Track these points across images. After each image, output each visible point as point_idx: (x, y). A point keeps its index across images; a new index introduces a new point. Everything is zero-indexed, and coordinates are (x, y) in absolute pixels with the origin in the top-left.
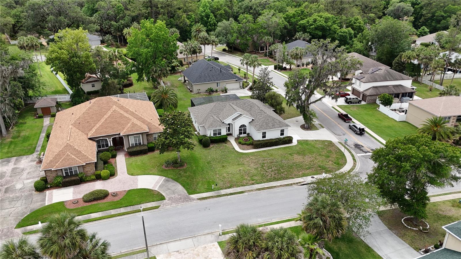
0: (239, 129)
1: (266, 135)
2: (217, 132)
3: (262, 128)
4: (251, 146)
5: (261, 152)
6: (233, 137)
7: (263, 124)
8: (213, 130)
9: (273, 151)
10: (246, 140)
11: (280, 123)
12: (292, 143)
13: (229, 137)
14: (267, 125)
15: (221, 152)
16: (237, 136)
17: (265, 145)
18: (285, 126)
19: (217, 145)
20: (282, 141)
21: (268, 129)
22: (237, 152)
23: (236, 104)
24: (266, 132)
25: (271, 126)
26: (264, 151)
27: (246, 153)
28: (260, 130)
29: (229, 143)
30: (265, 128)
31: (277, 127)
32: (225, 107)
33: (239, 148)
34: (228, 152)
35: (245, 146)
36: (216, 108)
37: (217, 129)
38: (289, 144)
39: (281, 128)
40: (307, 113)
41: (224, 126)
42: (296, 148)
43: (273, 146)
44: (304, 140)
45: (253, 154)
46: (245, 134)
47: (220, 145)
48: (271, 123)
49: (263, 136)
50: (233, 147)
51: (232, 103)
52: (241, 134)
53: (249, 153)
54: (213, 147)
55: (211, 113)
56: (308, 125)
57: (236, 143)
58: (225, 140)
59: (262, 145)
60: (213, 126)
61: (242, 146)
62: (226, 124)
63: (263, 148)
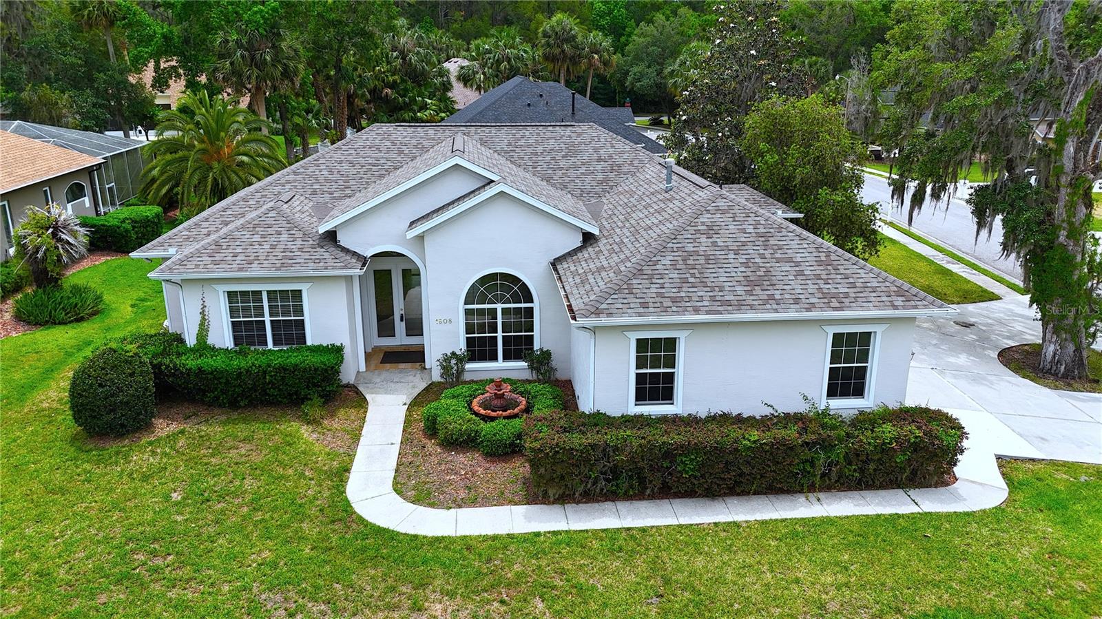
0: (468, 313)
1: (673, 374)
2: (267, 319)
3: (634, 291)
4: (520, 468)
5: (591, 549)
6: (418, 376)
7: (659, 258)
8: (229, 293)
9: (728, 549)
10: (496, 402)
11: (829, 267)
12: (947, 484)
13: (385, 375)
14: (688, 275)
15: (184, 498)
16: (443, 367)
17: (647, 473)
18: (879, 299)
19: (215, 429)
20: (840, 450)
21: (697, 311)
22: (343, 514)
23: (510, 144)
24: (682, 336)
25: (736, 288)
26: (633, 538)
27: (425, 537)
28: (604, 306)
29: (340, 421)
30: (662, 300)
31: (800, 296)
32: (415, 157)
33: (393, 474)
34: (246, 509)
35: (463, 460)
36: (350, 158)
37: (264, 287)
38: (912, 492)
39: (841, 309)
40: (1075, 245)
41: (321, 264)
42: (999, 544)
43: (738, 490)
44: (1065, 464)
45: (489, 560)
46: (518, 357)
47: (242, 430)
48: (741, 261)
49: (640, 378)
50: (351, 457)
51: (481, 139)
52: (482, 358)
53: (446, 548)
54: (172, 437)
55: (295, 181)
56: (1071, 348)
57: (408, 423)
58: (308, 387)
59: (615, 472)
60: (218, 257)
61: (434, 460)
62: (354, 254)
63: (622, 506)
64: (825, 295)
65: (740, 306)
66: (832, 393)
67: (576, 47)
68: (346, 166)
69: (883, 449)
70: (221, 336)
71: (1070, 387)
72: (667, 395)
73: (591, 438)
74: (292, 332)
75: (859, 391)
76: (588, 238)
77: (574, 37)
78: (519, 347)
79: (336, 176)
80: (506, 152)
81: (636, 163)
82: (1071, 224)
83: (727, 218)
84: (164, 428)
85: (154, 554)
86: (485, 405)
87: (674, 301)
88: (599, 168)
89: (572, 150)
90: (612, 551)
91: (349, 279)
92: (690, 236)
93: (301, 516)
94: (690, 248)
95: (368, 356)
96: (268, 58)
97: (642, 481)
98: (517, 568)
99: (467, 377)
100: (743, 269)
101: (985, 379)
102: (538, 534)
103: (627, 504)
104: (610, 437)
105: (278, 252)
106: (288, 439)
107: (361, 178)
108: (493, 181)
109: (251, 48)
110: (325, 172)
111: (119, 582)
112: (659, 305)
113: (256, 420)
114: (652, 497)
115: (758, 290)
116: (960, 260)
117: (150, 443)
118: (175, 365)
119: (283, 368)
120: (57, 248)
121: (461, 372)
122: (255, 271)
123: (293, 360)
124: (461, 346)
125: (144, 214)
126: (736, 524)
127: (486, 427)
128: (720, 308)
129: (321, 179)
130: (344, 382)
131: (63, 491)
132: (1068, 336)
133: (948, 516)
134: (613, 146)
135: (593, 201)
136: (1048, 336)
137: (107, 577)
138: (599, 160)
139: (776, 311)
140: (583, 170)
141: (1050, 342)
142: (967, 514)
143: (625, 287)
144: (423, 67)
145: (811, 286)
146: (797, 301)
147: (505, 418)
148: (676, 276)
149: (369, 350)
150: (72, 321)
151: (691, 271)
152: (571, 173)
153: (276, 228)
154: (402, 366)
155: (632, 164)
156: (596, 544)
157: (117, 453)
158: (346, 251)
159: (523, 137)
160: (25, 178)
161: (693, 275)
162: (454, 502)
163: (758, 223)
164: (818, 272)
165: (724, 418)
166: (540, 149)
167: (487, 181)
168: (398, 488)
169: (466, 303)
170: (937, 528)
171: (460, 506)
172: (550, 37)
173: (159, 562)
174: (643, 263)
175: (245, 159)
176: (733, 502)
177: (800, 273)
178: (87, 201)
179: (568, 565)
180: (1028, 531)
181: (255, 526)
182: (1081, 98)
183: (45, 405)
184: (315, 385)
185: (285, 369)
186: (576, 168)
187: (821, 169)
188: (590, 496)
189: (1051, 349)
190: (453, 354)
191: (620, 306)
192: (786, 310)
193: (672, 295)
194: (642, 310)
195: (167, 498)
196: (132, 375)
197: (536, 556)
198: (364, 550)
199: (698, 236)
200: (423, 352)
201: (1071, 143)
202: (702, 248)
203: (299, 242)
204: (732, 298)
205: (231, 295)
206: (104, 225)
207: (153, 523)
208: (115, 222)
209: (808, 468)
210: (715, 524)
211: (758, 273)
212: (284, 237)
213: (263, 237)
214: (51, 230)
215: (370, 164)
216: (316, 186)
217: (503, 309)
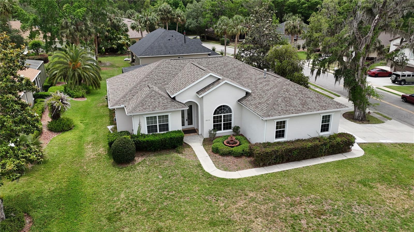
0: (214, 117)
2: (158, 124)
3: (275, 109)
4: (252, 159)
5: (278, 177)
6: (199, 137)
7: (278, 99)
9: (310, 173)
12: (350, 151)
13: (189, 137)
14: (287, 104)
16: (210, 134)
17: (284, 156)
19: (154, 158)
20: (328, 145)
21: (293, 113)
22: (209, 176)
24: (287, 120)
25: (300, 106)
26: (286, 173)
29: (187, 152)
30: (283, 111)
31: (315, 107)
32: (181, 70)
35: (229, 159)
37: (157, 115)
38: (343, 154)
39: (325, 110)
40: (363, 85)
41: (175, 107)
44: (372, 143)
46: (228, 129)
48: (298, 98)
49: (277, 132)
52: (218, 130)
54: (144, 162)
56: (362, 113)
57: (206, 150)
58: (177, 143)
60: (144, 107)
61: (221, 159)
62: (182, 103)
63: (278, 166)
64: (321, 106)
65: (302, 111)
66: (321, 131)
67: (172, 15)
69: (338, 144)
70: (144, 131)
71: (363, 123)
72: (283, 136)
74: (165, 127)
75: (327, 130)
76: (247, 93)
77: (171, 11)
78: (228, 126)
82: (362, 80)
83: (290, 87)
84: (138, 159)
86: (228, 143)
87: (286, 111)
88: (235, 70)
90: (283, 176)
92: (283, 92)
93: (198, 177)
94: (284, 96)
96: (84, 28)
98: (263, 183)
99: (217, 135)
100: (299, 101)
102: (262, 175)
105: (161, 104)
106: (177, 158)
107: (168, 78)
109: (77, 25)
112: (283, 112)
115: (305, 106)
116: (317, 87)
117: (138, 164)
121: (215, 135)
124: (213, 127)
126: (308, 167)
127: (233, 149)
128: (298, 112)
132: (362, 110)
133: (354, 158)
134: (237, 63)
138: (235, 67)
139: (311, 111)
140: (231, 71)
141: (357, 111)
142: (358, 158)
143: (273, 108)
145: (317, 104)
146: (315, 108)
147: (236, 146)
148: (284, 104)
151: (287, 102)
152: (228, 72)
153: (156, 97)
154: (191, 134)
155: (244, 68)
157: (132, 168)
158: (178, 102)
159: (210, 61)
165: (298, 140)
166: (216, 65)
167: (218, 79)
168: (218, 168)
169: (214, 115)
170: (353, 162)
172: (162, 11)
176: (304, 161)
177: (313, 101)
180: (372, 160)
189: (357, 113)
190: (212, 130)
191: (274, 113)
192: (313, 111)
193: (285, 109)
194: (279, 114)
195: (158, 178)
197: (266, 180)
199: (285, 92)
201: (361, 58)
202: (287, 96)
203: (165, 100)
204: (300, 109)
205: (148, 118)
209: (321, 150)
210: (303, 167)
211: (303, 102)
212: (161, 99)
214: (61, 100)
215: (168, 73)
216: (155, 81)
217: (224, 116)
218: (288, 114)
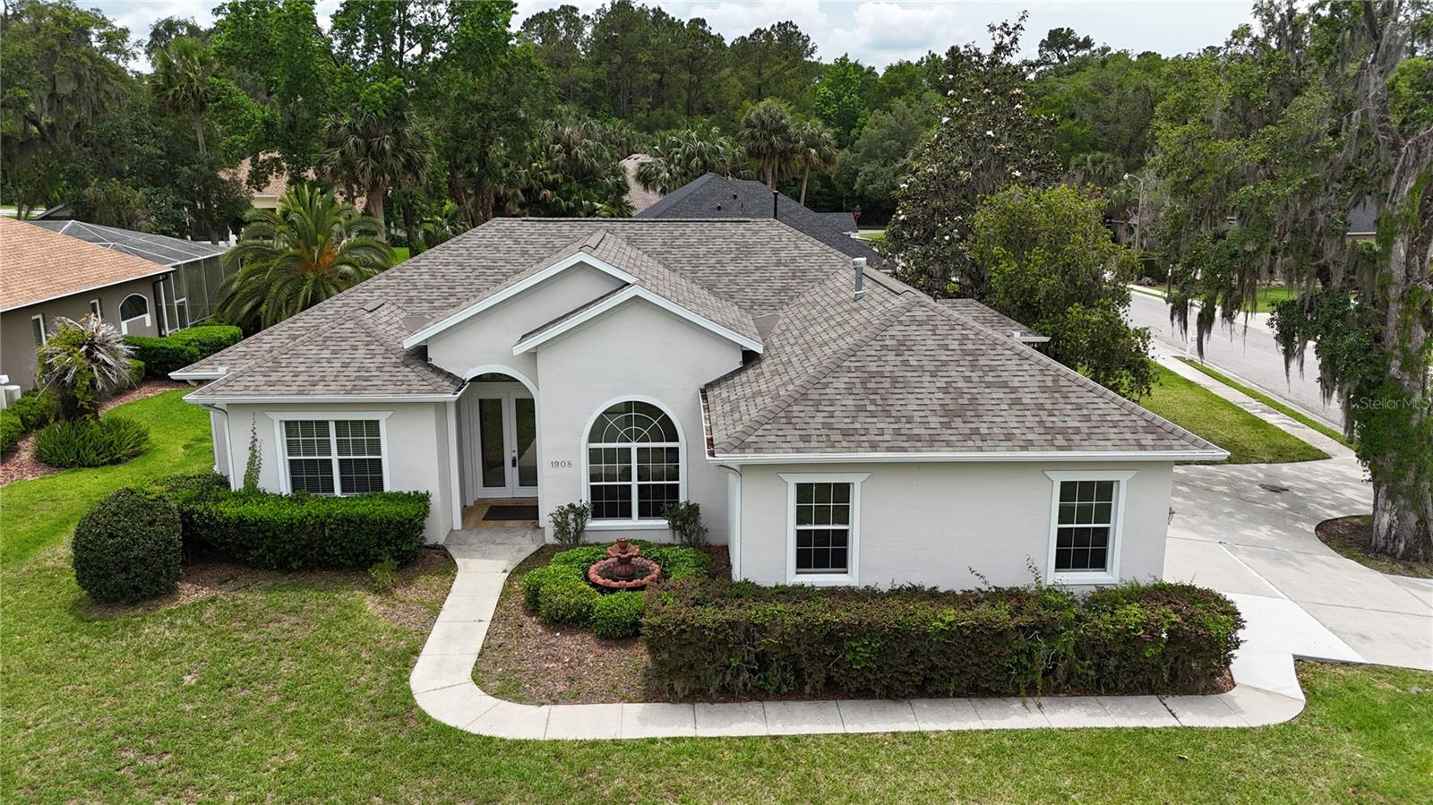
0: (594, 454)
1: (846, 531)
2: (335, 458)
3: (794, 420)
4: (640, 656)
5: (720, 761)
6: (529, 536)
7: (831, 380)
8: (288, 423)
9: (906, 768)
10: (621, 569)
11: (1056, 395)
12: (1218, 690)
13: (485, 534)
14: (867, 402)
15: (199, 683)
16: (557, 524)
17: (805, 664)
18: (1121, 436)
19: (254, 598)
20: (1068, 638)
21: (874, 447)
22: (401, 707)
23: (665, 244)
24: (856, 481)
25: (930, 419)
26: (780, 749)
27: (502, 740)
28: (750, 439)
29: (418, 591)
30: (830, 432)
31: (1015, 431)
32: (542, 259)
33: (474, 659)
34: (276, 698)
35: (570, 644)
36: (459, 259)
37: (331, 417)
38: (1170, 701)
39: (1069, 448)
40: (1412, 379)
41: (403, 387)
42: (1283, 772)
43: (930, 690)
44: (1390, 671)
45: (582, 772)
46: (658, 514)
47: (290, 599)
48: (938, 385)
49: (802, 537)
50: (424, 636)
51: (628, 238)
52: (612, 514)
53: (529, 754)
54: (199, 607)
55: (387, 286)
56: (1413, 519)
57: (505, 594)
58: (379, 545)
59: (763, 660)
60: (274, 377)
61: (532, 642)
62: (449, 375)
63: (772, 708)
64: (1048, 430)
65: (932, 442)
66: (1062, 563)
67: (788, 140)
68: (453, 268)
69: (1127, 637)
70: (277, 479)
71: (1411, 571)
72: (839, 561)
73: (730, 613)
74: (365, 475)
75: (1099, 562)
76: (750, 358)
77: (785, 128)
78: (659, 500)
79: (440, 281)
80: (659, 254)
81: (826, 268)
82: (1405, 351)
83: (925, 331)
84: (190, 593)
85: (147, 752)
86: (607, 573)
87: (846, 433)
88: (778, 273)
89: (745, 251)
90: (749, 765)
91: (441, 407)
92: (873, 353)
93: (345, 708)
94: (873, 367)
95: (466, 512)
96: (387, 147)
97: (799, 673)
98: (618, 783)
99: (589, 538)
100: (941, 396)
101: (1289, 558)
102: (653, 741)
103: (779, 705)
104: (755, 612)
105: (351, 372)
106: (347, 611)
107: (471, 284)
108: (628, 284)
109: (367, 135)
110: (426, 277)
111: (96, 786)
112: (824, 438)
113: (312, 586)
114: (814, 697)
115: (958, 422)
116: (1280, 408)
117: (170, 613)
118: (210, 512)
119: (347, 520)
120: (91, 370)
121: (580, 531)
122: (320, 395)
123: (360, 510)
124: (584, 497)
125: (217, 335)
126: (923, 736)
127: (601, 601)
128: (905, 444)
129: (420, 285)
130: (430, 542)
131: (49, 669)
132: (1408, 502)
133: (1216, 733)
134: (797, 247)
135: (766, 314)
136: (1381, 502)
137: (83, 778)
138: (778, 264)
139: (980, 449)
140: (756, 276)
141: (1384, 510)
142: (1243, 731)
143: (782, 416)
144: (592, 164)
145: (1030, 418)
146: (1009, 437)
147: (629, 589)
148: (851, 402)
149: (470, 503)
150: (105, 464)
151: (872, 397)
152: (741, 280)
153: (352, 342)
154: (510, 523)
155: (820, 270)
156: (729, 756)
157: (126, 625)
158: (438, 371)
159: (682, 235)
160: (70, 286)
161: (873, 402)
162: (549, 696)
163: (966, 337)
164: (1041, 401)
165: (914, 592)
166: (703, 250)
167: (622, 284)
168: (480, 677)
169: (591, 440)
170: (1199, 748)
171: (556, 702)
172: (754, 127)
173: (152, 762)
174: (809, 386)
175: (347, 268)
176: (922, 705)
177: (1017, 402)
178: (148, 319)
179: (686, 781)
180: (1326, 756)
181: (285, 720)
182: (1411, 184)
183: (50, 563)
184: (389, 543)
185: (349, 521)
186: (747, 272)
187: (1073, 281)
188: (729, 693)
189: (1385, 520)
190: (571, 506)
191: (773, 438)
192: (994, 448)
193: (844, 426)
194: (801, 444)
195: (178, 681)
196: (151, 523)
197: (647, 768)
198: (419, 754)
199: (884, 352)
200: (537, 507)
202: (888, 368)
203: (379, 359)
204: (923, 431)
205: (290, 426)
206: (164, 348)
207: (153, 713)
208: (179, 345)
209: (1024, 661)
210: (894, 734)
211: (960, 401)
212: (361, 352)
213: (334, 352)
214: (85, 348)
215: (484, 267)
216: (412, 293)
217: (639, 450)
218: (849, 449)
